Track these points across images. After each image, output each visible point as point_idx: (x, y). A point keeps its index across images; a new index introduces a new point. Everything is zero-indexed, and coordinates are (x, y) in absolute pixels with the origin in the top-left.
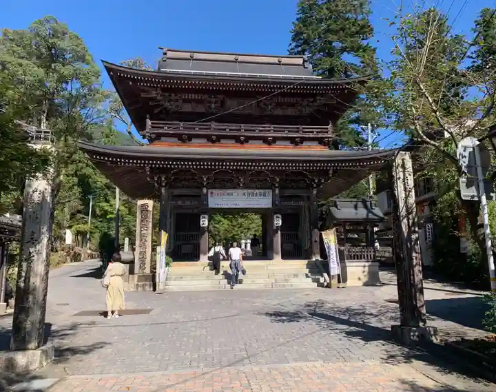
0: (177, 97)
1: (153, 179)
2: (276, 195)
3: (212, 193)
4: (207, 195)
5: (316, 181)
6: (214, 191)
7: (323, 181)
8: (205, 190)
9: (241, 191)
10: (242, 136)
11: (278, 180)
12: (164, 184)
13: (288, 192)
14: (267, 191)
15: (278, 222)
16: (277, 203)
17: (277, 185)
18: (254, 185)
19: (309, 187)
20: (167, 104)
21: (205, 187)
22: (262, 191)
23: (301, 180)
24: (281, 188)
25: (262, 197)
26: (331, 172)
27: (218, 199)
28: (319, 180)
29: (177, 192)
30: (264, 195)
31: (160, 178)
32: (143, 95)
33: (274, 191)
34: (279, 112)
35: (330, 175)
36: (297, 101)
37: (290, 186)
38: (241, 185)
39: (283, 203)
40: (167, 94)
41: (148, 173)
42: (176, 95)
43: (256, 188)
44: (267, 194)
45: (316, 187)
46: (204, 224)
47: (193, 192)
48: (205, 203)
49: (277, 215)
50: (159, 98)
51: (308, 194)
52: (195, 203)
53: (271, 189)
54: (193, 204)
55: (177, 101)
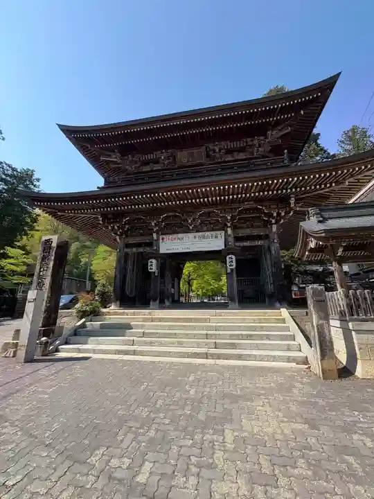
0: (135, 159)
1: (107, 228)
2: (229, 235)
3: (163, 239)
4: (158, 239)
5: (275, 215)
6: (165, 237)
7: (283, 214)
8: (155, 236)
9: (191, 235)
12: (118, 233)
13: (241, 233)
14: (218, 232)
15: (230, 263)
16: (230, 243)
17: (229, 225)
18: (205, 228)
19: (267, 224)
21: (155, 233)
22: (213, 233)
23: (257, 217)
24: (234, 228)
25: (214, 239)
26: (292, 201)
27: (171, 245)
28: (279, 214)
29: (131, 241)
30: (216, 237)
31: (113, 228)
32: (103, 158)
35: (292, 205)
36: (247, 142)
37: (245, 225)
38: (191, 228)
39: (237, 244)
40: (126, 157)
41: (101, 222)
42: (133, 157)
43: (208, 231)
44: (219, 236)
45: (275, 223)
46: (151, 269)
47: (146, 239)
48: (155, 248)
49: (230, 256)
50: (119, 161)
51: (267, 232)
52: (147, 249)
53: (223, 230)
54: (145, 250)
55: (136, 163)
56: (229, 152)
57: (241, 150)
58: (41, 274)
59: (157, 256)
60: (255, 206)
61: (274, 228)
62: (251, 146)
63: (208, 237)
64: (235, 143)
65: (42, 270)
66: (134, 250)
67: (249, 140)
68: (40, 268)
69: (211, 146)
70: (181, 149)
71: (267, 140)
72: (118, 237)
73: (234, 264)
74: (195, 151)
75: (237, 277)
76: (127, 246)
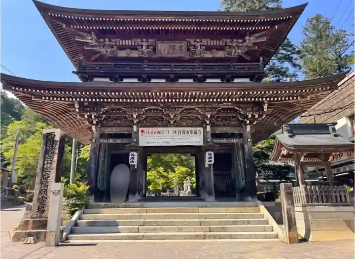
0: (112, 43)
1: (83, 116)
2: (208, 132)
3: (142, 131)
4: (137, 132)
5: (250, 116)
6: (145, 129)
7: (257, 117)
8: (135, 128)
9: (171, 129)
10: (172, 74)
11: (209, 116)
12: (94, 122)
13: (219, 130)
14: (198, 129)
15: (209, 159)
16: (208, 140)
17: (208, 123)
18: (184, 124)
19: (242, 124)
20: (103, 51)
21: (135, 125)
22: (193, 129)
23: (233, 117)
24: (213, 125)
25: (193, 134)
26: (265, 106)
27: (149, 137)
28: (253, 116)
29: (108, 131)
30: (195, 133)
31: (90, 116)
32: (77, 39)
33: (205, 129)
34: (208, 55)
35: (265, 110)
36: (226, 43)
37: (222, 123)
38: (172, 122)
39: (215, 141)
40: (102, 40)
41: (77, 110)
42: (110, 41)
43: (187, 126)
44: (198, 132)
45: (249, 124)
46: (132, 162)
47: (124, 130)
48: (135, 140)
49: (209, 152)
50: (94, 43)
51: (241, 132)
52: (126, 141)
53: (202, 127)
54: (123, 142)
55: (112, 47)
56: (209, 48)
57: (221, 48)
58: (45, 166)
59: (137, 148)
60: (232, 107)
61: (248, 128)
62: (230, 46)
63: (187, 132)
64: (215, 41)
65: (46, 162)
66: (111, 141)
67: (228, 41)
68: (44, 161)
69: (192, 41)
70: (162, 40)
71: (245, 44)
72: (94, 128)
73: (213, 160)
74: (177, 45)
75: (214, 171)
76: (102, 136)
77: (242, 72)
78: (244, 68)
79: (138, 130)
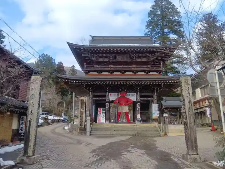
1: (87, 89)
3: (110, 94)
4: (109, 95)
5: (156, 89)
7: (159, 89)
8: (107, 93)
10: (123, 70)
11: (139, 89)
12: (91, 91)
13: (143, 94)
15: (138, 106)
16: (138, 99)
17: (138, 91)
19: (153, 92)
20: (93, 59)
22: (132, 94)
24: (140, 92)
25: (132, 96)
26: (162, 85)
27: (113, 97)
28: (157, 89)
29: (96, 94)
31: (89, 89)
32: (83, 55)
33: (137, 94)
34: (139, 60)
35: (162, 87)
37: (144, 91)
39: (141, 99)
41: (85, 86)
42: (96, 55)
43: (129, 92)
44: (134, 95)
46: (107, 107)
47: (103, 94)
49: (139, 103)
50: (89, 56)
51: (153, 95)
52: (104, 99)
53: (136, 93)
54: (103, 99)
55: (96, 57)
56: (139, 57)
57: (145, 57)
61: (155, 93)
63: (129, 95)
66: (97, 98)
67: (148, 54)
70: (119, 54)
72: (91, 93)
73: (140, 106)
74: (125, 56)
76: (94, 96)
77: (153, 69)
78: (154, 68)
79: (109, 94)
